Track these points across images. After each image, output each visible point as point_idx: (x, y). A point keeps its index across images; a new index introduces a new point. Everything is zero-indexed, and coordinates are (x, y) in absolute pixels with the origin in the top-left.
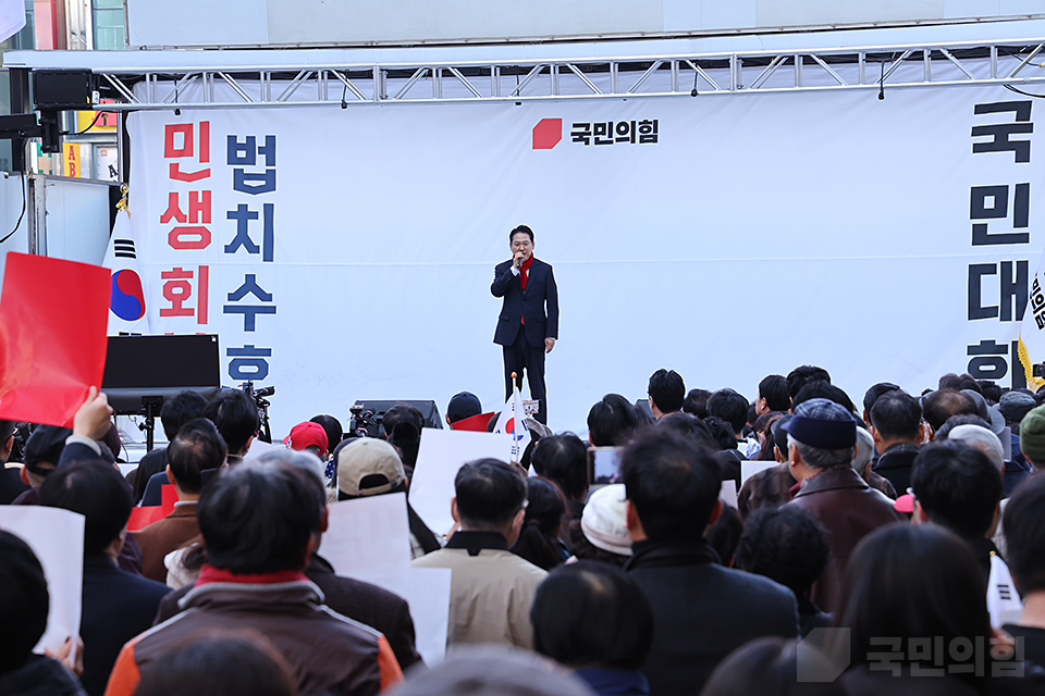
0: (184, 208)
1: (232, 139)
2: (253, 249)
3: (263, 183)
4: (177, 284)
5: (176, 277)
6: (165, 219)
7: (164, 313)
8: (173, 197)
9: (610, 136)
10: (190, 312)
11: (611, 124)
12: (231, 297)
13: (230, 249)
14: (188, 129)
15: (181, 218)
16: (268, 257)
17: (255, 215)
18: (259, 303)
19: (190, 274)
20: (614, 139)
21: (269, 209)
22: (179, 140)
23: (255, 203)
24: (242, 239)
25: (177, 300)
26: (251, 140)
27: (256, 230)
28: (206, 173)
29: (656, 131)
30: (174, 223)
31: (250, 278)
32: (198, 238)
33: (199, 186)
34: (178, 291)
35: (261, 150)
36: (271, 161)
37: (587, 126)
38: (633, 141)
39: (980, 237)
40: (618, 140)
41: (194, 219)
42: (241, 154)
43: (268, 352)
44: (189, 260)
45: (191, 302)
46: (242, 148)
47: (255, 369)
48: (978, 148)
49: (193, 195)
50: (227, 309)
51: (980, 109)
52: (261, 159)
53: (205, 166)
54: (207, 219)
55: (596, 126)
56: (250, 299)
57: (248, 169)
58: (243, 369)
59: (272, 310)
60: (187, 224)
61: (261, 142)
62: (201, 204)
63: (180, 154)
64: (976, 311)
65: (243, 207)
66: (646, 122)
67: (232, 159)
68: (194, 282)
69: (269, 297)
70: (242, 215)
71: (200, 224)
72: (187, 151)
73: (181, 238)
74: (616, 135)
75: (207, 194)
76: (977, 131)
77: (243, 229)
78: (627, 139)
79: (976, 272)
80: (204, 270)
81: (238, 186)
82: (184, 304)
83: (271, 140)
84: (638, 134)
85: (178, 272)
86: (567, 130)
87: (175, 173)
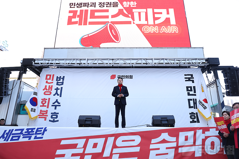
0: (47, 88)
1: (57, 77)
2: (58, 95)
3: (61, 84)
4: (44, 101)
5: (44, 100)
6: (44, 90)
7: (41, 106)
8: (46, 86)
9: (124, 77)
10: (46, 106)
11: (124, 76)
12: (53, 103)
13: (54, 95)
14: (50, 75)
15: (47, 90)
16: (61, 96)
17: (59, 89)
18: (58, 104)
19: (47, 99)
20: (125, 78)
21: (62, 88)
22: (48, 77)
23: (59, 87)
24: (57, 93)
25: (43, 104)
26: (60, 77)
27: (59, 92)
28: (52, 83)
29: (132, 77)
30: (45, 90)
31: (57, 100)
32: (49, 93)
33: (51, 85)
34: (44, 102)
35: (62, 78)
36: (63, 80)
37: (120, 76)
38: (128, 78)
39: (189, 94)
40: (126, 78)
41: (49, 90)
42: (58, 79)
43: (58, 113)
44: (47, 97)
45: (46, 104)
46: (59, 78)
47: (55, 117)
48: (186, 81)
49: (49, 86)
50: (52, 106)
51: (185, 75)
52: (61, 80)
53: (52, 81)
54: (51, 90)
55: (122, 76)
56: (56, 104)
57: (59, 81)
58: (53, 117)
59: (60, 106)
60: (48, 91)
61: (62, 77)
62: (51, 88)
63: (48, 79)
64: (190, 107)
65: (57, 88)
66: (130, 75)
67: (57, 80)
68: (47, 101)
69: (60, 103)
70: (57, 89)
71: (50, 91)
72: (50, 79)
73: (46, 93)
74: (125, 77)
75: (52, 86)
76: (185, 78)
77: (57, 91)
78: (127, 78)
79: (189, 100)
80: (49, 99)
81: (57, 84)
82: (45, 105)
83: (64, 77)
84: (129, 77)
85: (44, 99)
86: (117, 76)
87: (47, 82)
